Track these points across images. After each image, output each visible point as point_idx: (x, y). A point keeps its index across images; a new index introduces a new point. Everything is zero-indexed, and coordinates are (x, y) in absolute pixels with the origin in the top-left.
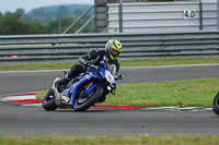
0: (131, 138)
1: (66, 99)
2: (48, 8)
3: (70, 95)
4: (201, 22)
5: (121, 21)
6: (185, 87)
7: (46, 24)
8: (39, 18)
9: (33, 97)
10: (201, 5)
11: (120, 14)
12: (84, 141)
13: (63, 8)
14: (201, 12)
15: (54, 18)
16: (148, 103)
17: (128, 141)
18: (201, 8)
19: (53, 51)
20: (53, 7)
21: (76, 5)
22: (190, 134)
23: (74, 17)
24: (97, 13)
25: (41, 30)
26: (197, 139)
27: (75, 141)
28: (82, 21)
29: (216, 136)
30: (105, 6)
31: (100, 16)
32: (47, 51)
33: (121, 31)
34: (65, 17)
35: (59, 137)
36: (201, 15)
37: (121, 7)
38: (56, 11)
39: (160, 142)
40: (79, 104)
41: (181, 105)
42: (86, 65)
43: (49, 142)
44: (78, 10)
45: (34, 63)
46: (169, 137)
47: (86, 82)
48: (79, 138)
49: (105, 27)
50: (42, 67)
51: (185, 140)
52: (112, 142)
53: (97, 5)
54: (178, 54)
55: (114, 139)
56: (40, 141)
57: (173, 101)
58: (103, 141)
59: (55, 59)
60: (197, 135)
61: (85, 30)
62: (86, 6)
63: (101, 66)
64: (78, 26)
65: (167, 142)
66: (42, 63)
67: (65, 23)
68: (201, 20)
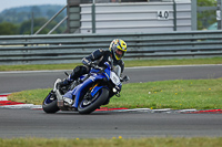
0: (104, 140)
1: (69, 101)
2: (21, 8)
3: (73, 98)
4: (175, 23)
5: (94, 22)
6: (159, 88)
7: (18, 25)
8: (11, 19)
9: (5, 99)
10: (175, 5)
11: (93, 14)
12: (57, 143)
13: (35, 9)
14: (175, 13)
15: (26, 19)
16: (121, 105)
17: (101, 143)
18: (175, 9)
19: (25, 52)
20: (25, 7)
21: (49, 6)
22: (164, 136)
23: (47, 17)
24: (69, 13)
25: (13, 30)
26: (171, 142)
27: (48, 143)
28: (54, 22)
29: (190, 138)
30: (77, 6)
31: (72, 17)
32: (19, 52)
33: (94, 32)
34: (37, 17)
35: (32, 139)
36: (175, 16)
37: (93, 7)
38: (28, 11)
39: (133, 144)
40: (83, 106)
41: (154, 106)
42: (90, 66)
43: (21, 144)
44: (50, 10)
45: (6, 64)
46: (143, 139)
47: (91, 84)
48: (51, 140)
49: (78, 28)
50: (14, 68)
51: (159, 142)
52: (85, 144)
53: (70, 6)
54: (152, 55)
55: (87, 142)
56: (12, 143)
57: (147, 103)
58: (75, 144)
59: (27, 60)
60: (171, 137)
61: (58, 31)
62: (59, 7)
63: (106, 67)
64: (50, 26)
65: (140, 144)
66: (14, 64)
67: (37, 24)
68: (175, 20)
